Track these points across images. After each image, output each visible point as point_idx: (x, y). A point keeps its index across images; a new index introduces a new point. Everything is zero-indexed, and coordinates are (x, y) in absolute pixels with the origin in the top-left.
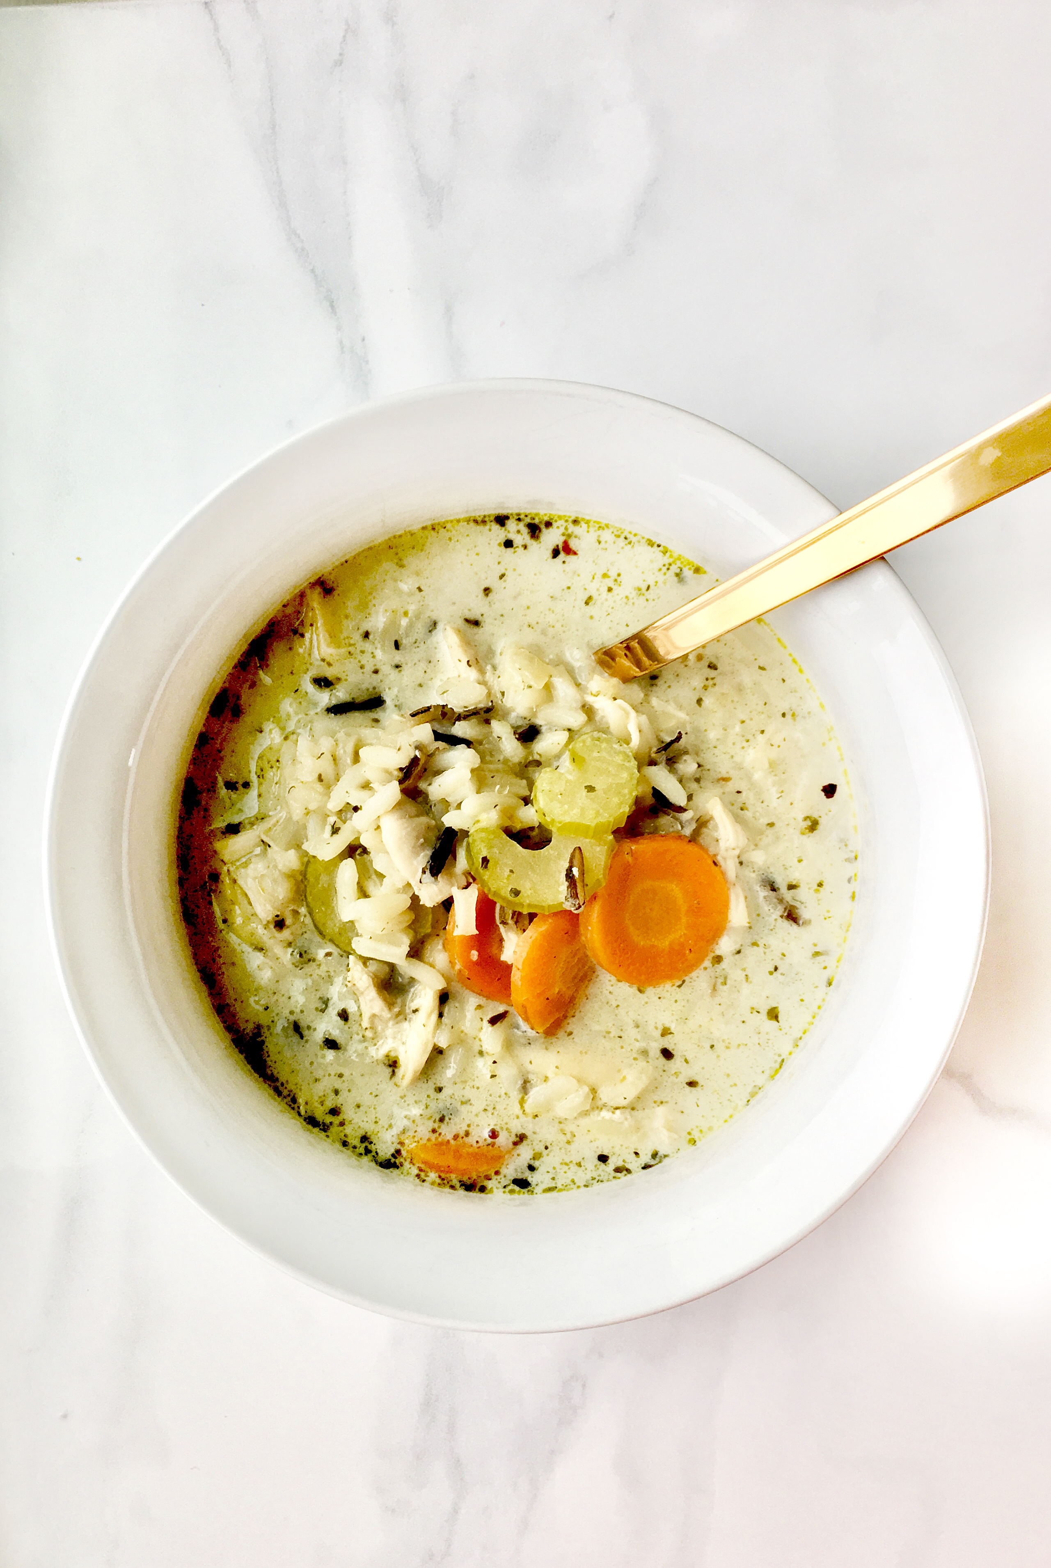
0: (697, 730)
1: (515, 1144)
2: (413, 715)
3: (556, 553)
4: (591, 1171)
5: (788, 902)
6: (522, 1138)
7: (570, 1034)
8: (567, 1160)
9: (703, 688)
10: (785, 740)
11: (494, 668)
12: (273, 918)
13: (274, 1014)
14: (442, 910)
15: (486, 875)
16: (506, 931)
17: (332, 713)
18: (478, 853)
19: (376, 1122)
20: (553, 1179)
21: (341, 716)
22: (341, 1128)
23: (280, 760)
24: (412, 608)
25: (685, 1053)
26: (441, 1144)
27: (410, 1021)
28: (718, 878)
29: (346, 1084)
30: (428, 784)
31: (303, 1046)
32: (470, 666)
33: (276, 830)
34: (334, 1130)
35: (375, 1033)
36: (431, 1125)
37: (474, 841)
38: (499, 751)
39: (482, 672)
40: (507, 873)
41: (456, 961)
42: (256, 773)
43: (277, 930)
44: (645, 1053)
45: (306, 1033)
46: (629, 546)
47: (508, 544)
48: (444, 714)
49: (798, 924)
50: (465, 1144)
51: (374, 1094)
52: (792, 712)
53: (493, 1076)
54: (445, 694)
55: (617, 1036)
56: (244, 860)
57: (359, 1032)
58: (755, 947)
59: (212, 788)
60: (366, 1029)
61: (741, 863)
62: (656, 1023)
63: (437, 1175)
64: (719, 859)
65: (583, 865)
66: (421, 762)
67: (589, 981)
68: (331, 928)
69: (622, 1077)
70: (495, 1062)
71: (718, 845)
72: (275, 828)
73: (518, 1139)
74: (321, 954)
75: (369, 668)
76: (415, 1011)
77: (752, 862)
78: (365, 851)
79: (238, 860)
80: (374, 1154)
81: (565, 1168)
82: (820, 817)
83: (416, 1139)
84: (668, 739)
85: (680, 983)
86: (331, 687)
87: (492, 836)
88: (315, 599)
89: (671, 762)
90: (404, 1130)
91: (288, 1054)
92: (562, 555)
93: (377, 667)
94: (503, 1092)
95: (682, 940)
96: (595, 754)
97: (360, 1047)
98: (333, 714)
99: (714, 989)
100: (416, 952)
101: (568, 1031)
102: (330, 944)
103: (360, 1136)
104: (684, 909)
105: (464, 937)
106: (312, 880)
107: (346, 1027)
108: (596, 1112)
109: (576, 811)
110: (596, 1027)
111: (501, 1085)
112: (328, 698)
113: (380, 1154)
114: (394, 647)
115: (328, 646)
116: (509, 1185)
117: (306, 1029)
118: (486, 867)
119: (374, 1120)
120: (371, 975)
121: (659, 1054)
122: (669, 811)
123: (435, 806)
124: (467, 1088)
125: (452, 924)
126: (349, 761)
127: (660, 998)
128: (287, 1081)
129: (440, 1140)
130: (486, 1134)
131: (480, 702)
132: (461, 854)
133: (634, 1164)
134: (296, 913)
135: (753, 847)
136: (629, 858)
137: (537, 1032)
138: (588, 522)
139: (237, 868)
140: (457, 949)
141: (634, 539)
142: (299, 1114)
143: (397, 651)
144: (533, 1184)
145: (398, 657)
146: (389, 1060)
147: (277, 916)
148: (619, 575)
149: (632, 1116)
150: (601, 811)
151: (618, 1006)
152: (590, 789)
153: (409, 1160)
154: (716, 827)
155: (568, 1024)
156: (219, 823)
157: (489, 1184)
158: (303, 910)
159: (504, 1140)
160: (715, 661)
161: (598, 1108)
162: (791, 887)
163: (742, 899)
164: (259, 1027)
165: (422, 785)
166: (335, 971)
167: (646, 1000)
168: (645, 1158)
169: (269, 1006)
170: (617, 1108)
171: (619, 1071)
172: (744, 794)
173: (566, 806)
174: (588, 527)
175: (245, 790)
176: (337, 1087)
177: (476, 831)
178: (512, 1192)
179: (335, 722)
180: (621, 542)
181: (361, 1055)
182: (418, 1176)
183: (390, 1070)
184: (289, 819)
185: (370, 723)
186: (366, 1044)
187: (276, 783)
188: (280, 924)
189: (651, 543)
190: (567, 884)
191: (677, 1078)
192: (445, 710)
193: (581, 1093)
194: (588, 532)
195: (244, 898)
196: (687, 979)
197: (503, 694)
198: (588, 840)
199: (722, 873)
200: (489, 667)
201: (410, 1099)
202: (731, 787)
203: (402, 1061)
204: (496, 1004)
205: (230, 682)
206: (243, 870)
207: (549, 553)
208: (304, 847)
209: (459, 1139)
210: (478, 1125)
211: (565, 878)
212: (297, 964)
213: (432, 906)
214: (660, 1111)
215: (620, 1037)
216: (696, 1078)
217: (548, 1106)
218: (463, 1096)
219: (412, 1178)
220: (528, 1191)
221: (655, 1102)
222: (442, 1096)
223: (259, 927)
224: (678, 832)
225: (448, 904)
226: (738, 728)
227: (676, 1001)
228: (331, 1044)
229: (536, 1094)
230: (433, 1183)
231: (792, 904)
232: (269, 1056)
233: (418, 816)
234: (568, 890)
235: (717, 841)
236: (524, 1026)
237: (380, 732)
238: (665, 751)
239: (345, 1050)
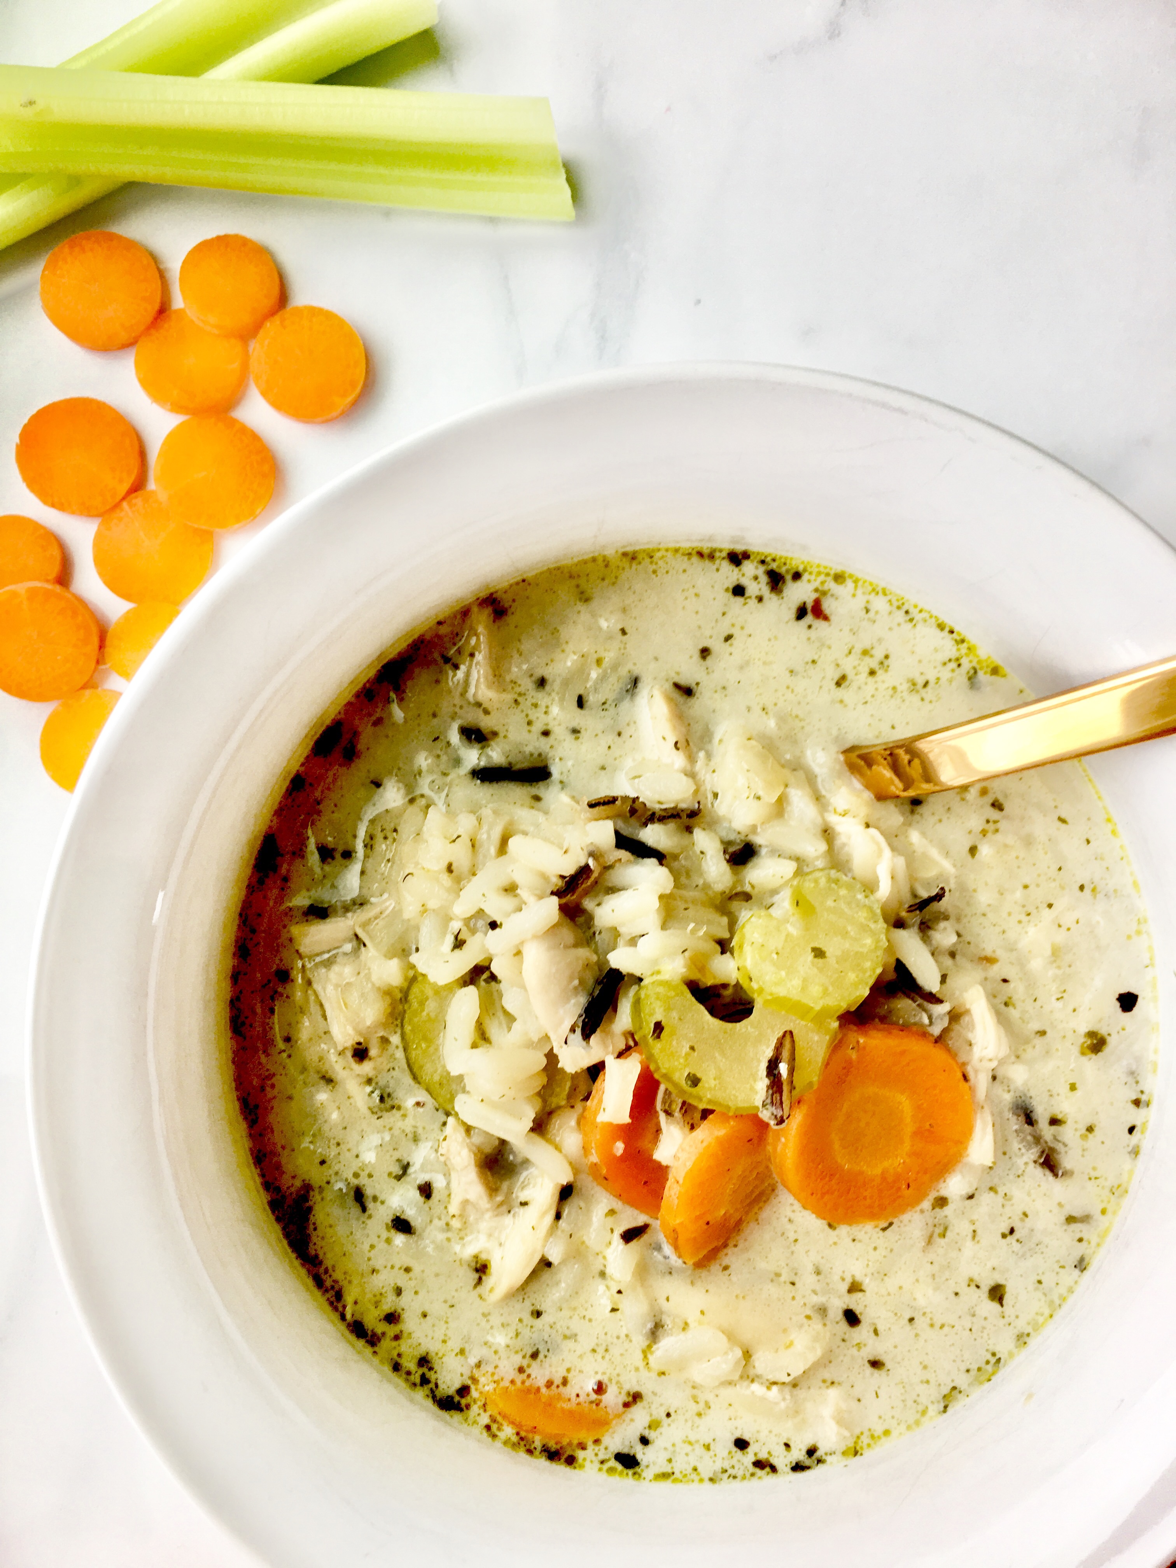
0: (962, 888)
1: (626, 1405)
2: (592, 805)
3: (801, 613)
4: (723, 1459)
5: (1046, 1142)
6: (636, 1397)
7: (726, 1268)
8: (692, 1438)
9: (980, 833)
10: (1077, 922)
11: (709, 756)
12: (353, 1046)
13: (331, 1172)
14: (586, 1076)
15: (657, 1047)
16: (666, 1123)
17: (478, 778)
18: (651, 1015)
19: (444, 1342)
20: (670, 1461)
21: (491, 785)
22: (395, 1343)
23: (399, 829)
24: (609, 657)
25: (876, 1321)
26: (528, 1391)
27: (514, 1216)
28: (966, 1097)
29: (412, 1283)
30: (597, 903)
31: (363, 1222)
32: (677, 749)
33: (377, 924)
34: (386, 1344)
35: (465, 1223)
36: (518, 1360)
37: (647, 996)
38: (701, 873)
39: (692, 759)
40: (686, 1049)
41: (593, 1151)
42: (364, 841)
43: (356, 1061)
44: (823, 1311)
45: (370, 1205)
46: (910, 625)
47: (739, 591)
48: (633, 812)
49: (1056, 1175)
50: (559, 1397)
51: (449, 1303)
52: (1092, 886)
53: (614, 1310)
54: (637, 780)
55: (788, 1281)
56: (326, 956)
57: (443, 1217)
58: (992, 1194)
59: (300, 853)
60: (454, 1216)
61: (994, 1078)
62: (844, 1272)
63: (514, 1431)
64: (970, 1071)
65: (794, 1059)
66: (595, 875)
67: (765, 1202)
68: (428, 1072)
69: (788, 1343)
70: (619, 1292)
71: (971, 1050)
72: (376, 922)
73: (630, 1399)
74: (410, 1103)
75: (538, 727)
76: (524, 1204)
77: (1008, 1079)
78: (493, 978)
79: (318, 955)
80: (432, 1385)
81: (688, 1448)
82: (1109, 1035)
83: (496, 1378)
84: (924, 894)
85: (885, 1225)
86: (484, 743)
87: (672, 993)
88: (481, 622)
89: (925, 928)
90: (480, 1362)
91: (341, 1230)
92: (809, 618)
93: (549, 727)
94: (624, 1331)
95: (899, 1170)
96: (830, 903)
97: (441, 1237)
98: (479, 781)
99: (930, 1241)
100: (540, 1127)
101: (724, 1264)
102: (425, 1093)
103: (419, 1357)
104: (909, 1127)
105: (610, 1124)
106: (415, 1005)
107: (426, 1206)
108: (746, 1383)
109: (796, 982)
110: (762, 1265)
111: (622, 1323)
112: (478, 756)
113: (441, 1386)
114: (575, 704)
115: (489, 687)
116: (608, 1460)
117: (370, 1199)
118: (659, 1037)
119: (442, 1338)
120: (474, 1148)
121: (840, 1315)
122: (916, 996)
123: (600, 933)
124: (576, 1317)
125: (596, 1101)
126: (493, 851)
127: (854, 1240)
128: (334, 1266)
129: (527, 1384)
130: (591, 1385)
131: (682, 801)
132: (625, 1007)
133: (782, 1460)
134: (385, 1041)
135: (1013, 1058)
136: (854, 1055)
137: (685, 1263)
138: (856, 582)
139: (317, 965)
140: (597, 1137)
141: (918, 617)
142: (343, 1317)
143: (579, 710)
144: (643, 1463)
145: (578, 718)
146: (477, 1262)
147: (359, 1044)
148: (887, 657)
149: (792, 1396)
150: (831, 989)
151: (796, 1241)
152: (819, 953)
153: (480, 1403)
154: (971, 1026)
155: (726, 1254)
156: (300, 900)
157: (580, 1454)
158: (395, 1039)
159: (613, 1398)
160: (1001, 800)
161: (748, 1377)
162: (1054, 1122)
163: (990, 1128)
164: (307, 1188)
165: (588, 904)
166: (424, 1128)
167: (836, 1240)
168: (798, 1454)
169: (327, 1160)
170: (775, 1383)
171: (785, 1331)
172: (1012, 985)
173: (783, 973)
174: (856, 587)
175: (344, 861)
176: (400, 1284)
177: (653, 983)
178: (611, 1470)
179: (482, 792)
180: (900, 616)
181: (439, 1248)
182: (488, 1427)
183: (476, 1276)
184: (397, 913)
185: (529, 801)
186: (449, 1235)
187: (389, 860)
188: (360, 1053)
189: (941, 627)
190: (767, 1082)
191: (859, 1351)
192: (636, 806)
193: (730, 1356)
194: (854, 595)
195: (318, 1008)
196: (895, 1221)
197: (716, 795)
198: (803, 1023)
199: (970, 1088)
200: (702, 754)
201: (496, 1320)
202: (997, 971)
203: (495, 1267)
204: (636, 1212)
205: (345, 714)
206: (324, 970)
207: (793, 613)
208: (414, 958)
209: (554, 1387)
210: (581, 1371)
211: (765, 1073)
212: (375, 1110)
213: (573, 1072)
214: (833, 1394)
215: (793, 1284)
216: (883, 1358)
217: (682, 1364)
218: (568, 1328)
219: (478, 1431)
220: (635, 1474)
221: (824, 1381)
222: (538, 1323)
223: (332, 1051)
224: (922, 1025)
225: (596, 1071)
226: (1019, 894)
227: (875, 1249)
228: (402, 1225)
229: (667, 1344)
230: (506, 1443)
231: (1052, 1145)
232: (315, 1229)
233: (576, 946)
234: (767, 1091)
235: (970, 1045)
236: (668, 1249)
237: (541, 818)
238: (921, 911)
239: (421, 1237)
